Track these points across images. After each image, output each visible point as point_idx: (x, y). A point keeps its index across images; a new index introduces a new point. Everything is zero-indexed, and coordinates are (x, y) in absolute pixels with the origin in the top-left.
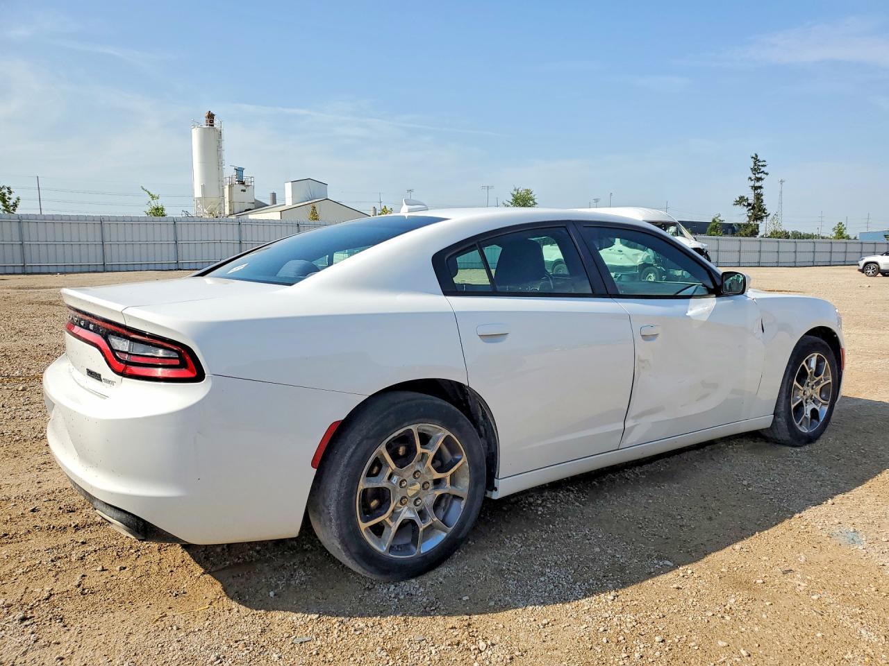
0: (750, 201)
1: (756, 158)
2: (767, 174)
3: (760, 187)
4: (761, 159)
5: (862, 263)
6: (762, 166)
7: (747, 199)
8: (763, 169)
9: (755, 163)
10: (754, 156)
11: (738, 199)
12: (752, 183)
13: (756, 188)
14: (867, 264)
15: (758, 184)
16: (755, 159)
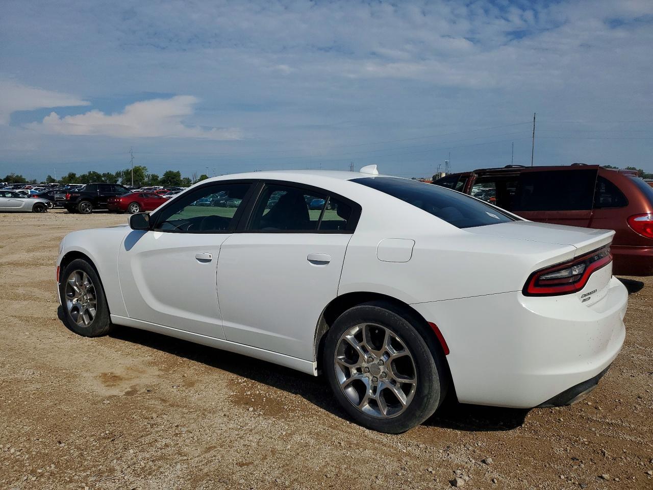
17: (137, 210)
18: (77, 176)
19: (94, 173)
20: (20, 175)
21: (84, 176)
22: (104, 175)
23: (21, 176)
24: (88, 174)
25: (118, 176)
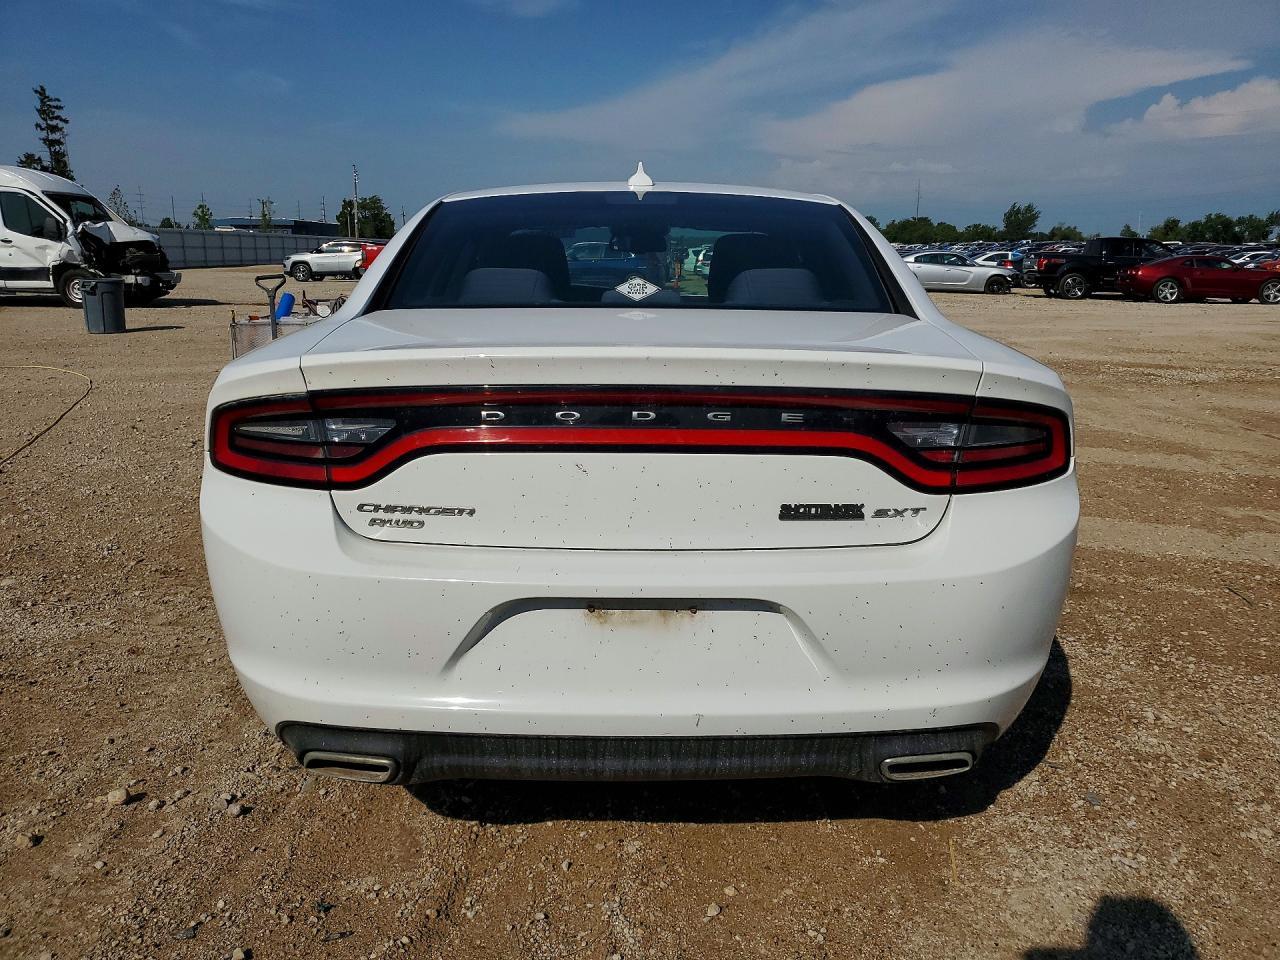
0: (45, 164)
1: (42, 92)
2: (66, 121)
3: (59, 142)
4: (52, 96)
5: (289, 263)
6: (55, 107)
7: (39, 159)
8: (57, 113)
9: (42, 101)
10: (39, 89)
11: (24, 159)
12: (44, 134)
13: (51, 143)
14: (295, 264)
15: (52, 137)
16: (40, 94)
17: (1172, 294)
18: (1182, 225)
19: (1219, 216)
20: (1072, 227)
21: (1195, 226)
22: (1241, 221)
23: (1075, 228)
24: (1203, 220)
25: (1272, 223)
